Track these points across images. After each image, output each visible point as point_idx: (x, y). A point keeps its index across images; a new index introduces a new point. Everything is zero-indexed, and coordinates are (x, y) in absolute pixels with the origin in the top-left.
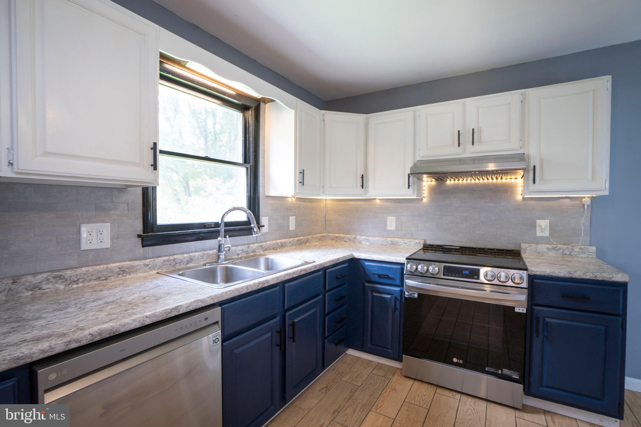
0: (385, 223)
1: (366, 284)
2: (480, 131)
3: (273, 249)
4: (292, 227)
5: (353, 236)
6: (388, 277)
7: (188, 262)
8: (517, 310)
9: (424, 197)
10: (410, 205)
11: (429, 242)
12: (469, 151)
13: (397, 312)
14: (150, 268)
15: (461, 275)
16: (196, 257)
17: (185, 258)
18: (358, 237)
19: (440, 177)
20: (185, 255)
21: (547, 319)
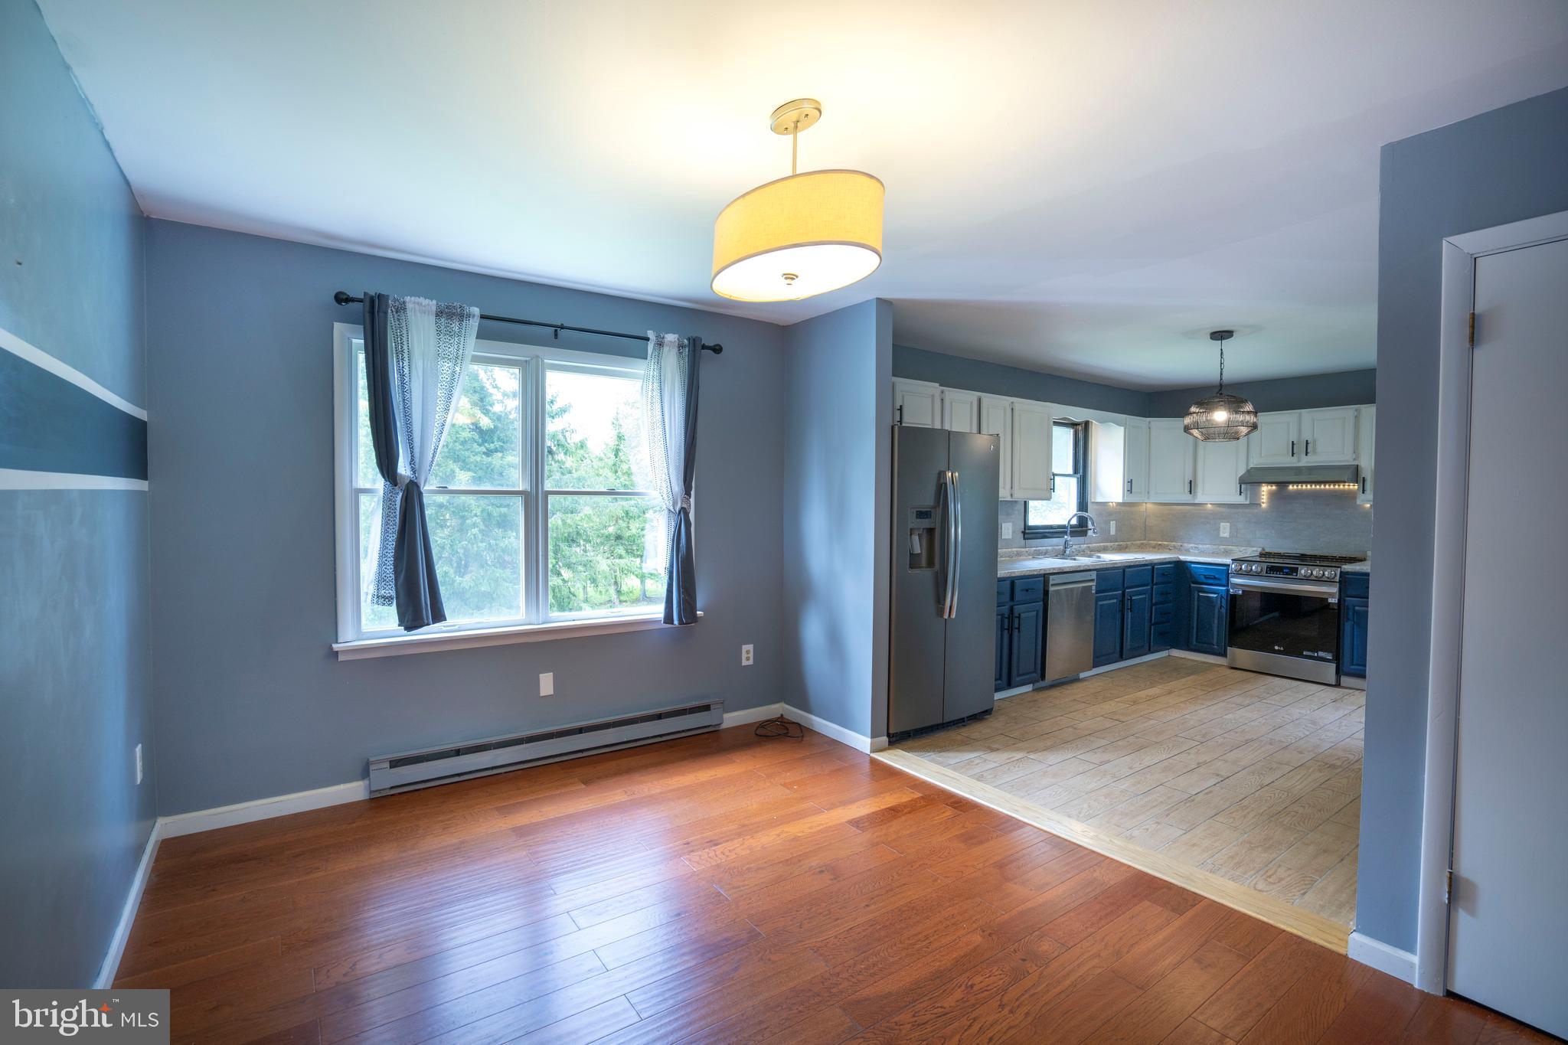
0: (1218, 529)
1: (1193, 585)
2: (1315, 442)
4: (1113, 532)
6: (1215, 578)
7: (1046, 553)
8: (1330, 600)
9: (1263, 503)
10: (1247, 511)
11: (1267, 550)
12: (1305, 461)
13: (1223, 610)
14: (1028, 554)
15: (1282, 573)
16: (1049, 550)
17: (1044, 550)
18: (1186, 545)
19: (1282, 485)
21: (1357, 608)
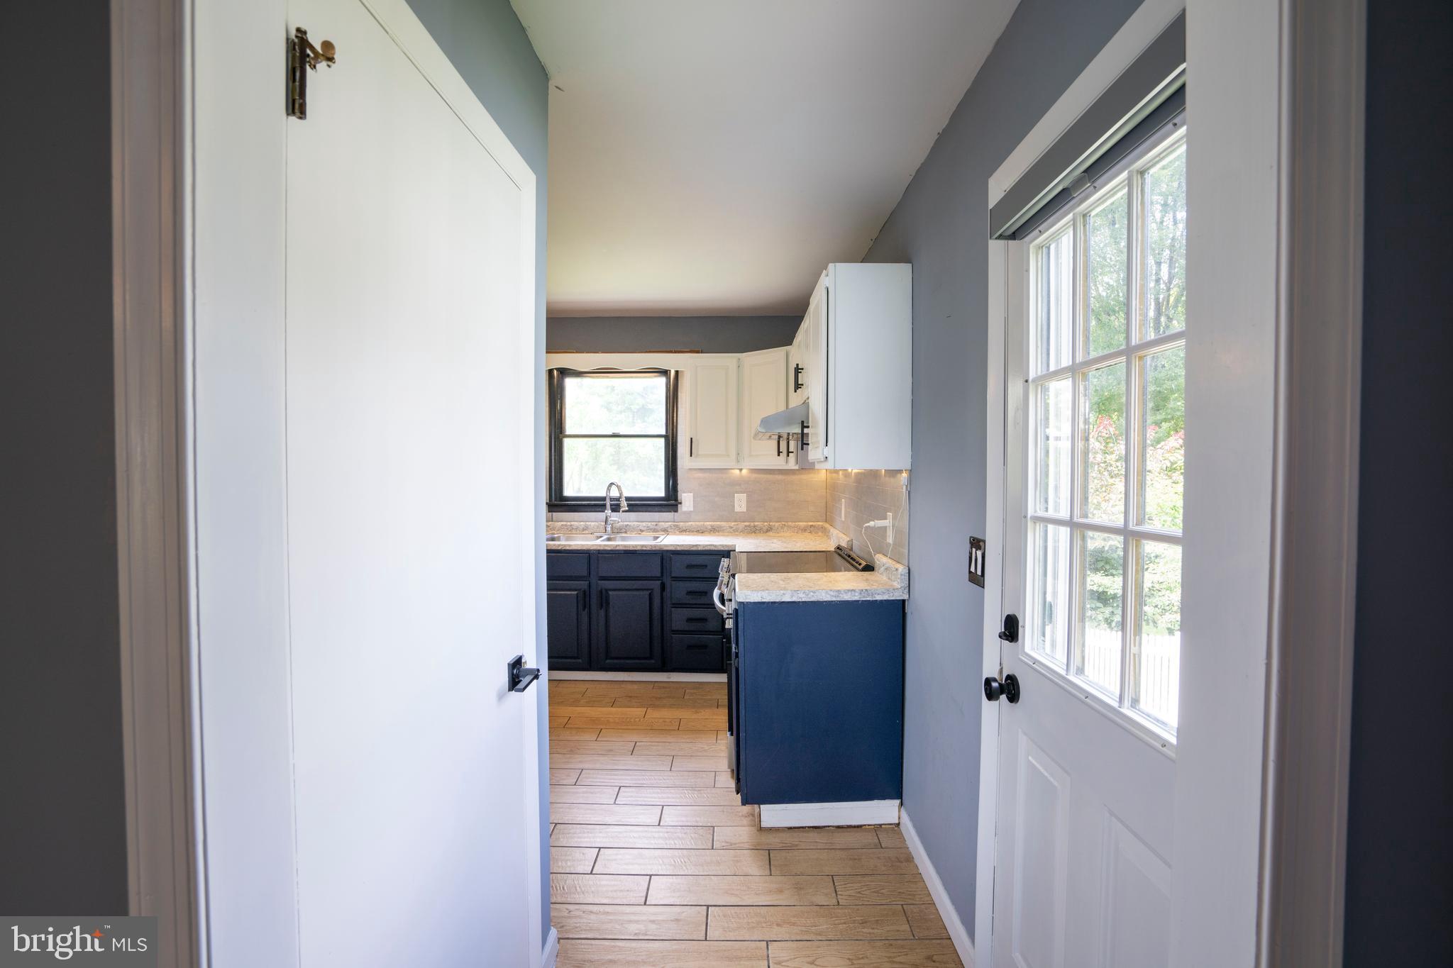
4: (740, 507)
7: (584, 530)
16: (592, 526)
17: (581, 525)
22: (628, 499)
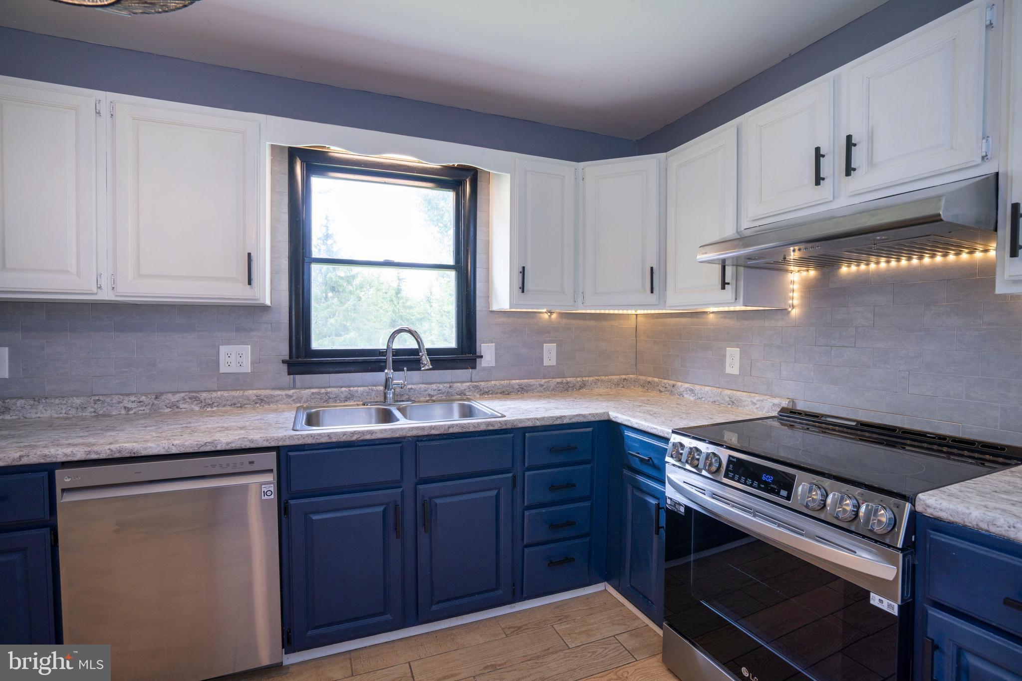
0: (722, 360)
1: (625, 472)
3: (502, 393)
4: (550, 360)
5: (672, 382)
7: (347, 398)
8: (875, 600)
9: (792, 307)
12: (846, 195)
13: (662, 538)
14: (294, 400)
15: (756, 484)
16: (359, 392)
17: (342, 392)
18: (679, 384)
19: (824, 265)
20: (344, 389)
22: (430, 352)
